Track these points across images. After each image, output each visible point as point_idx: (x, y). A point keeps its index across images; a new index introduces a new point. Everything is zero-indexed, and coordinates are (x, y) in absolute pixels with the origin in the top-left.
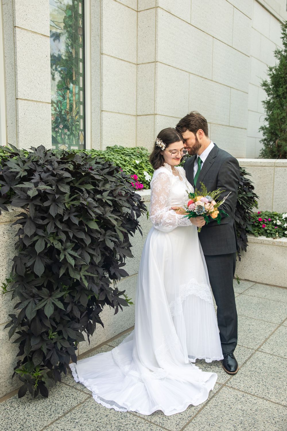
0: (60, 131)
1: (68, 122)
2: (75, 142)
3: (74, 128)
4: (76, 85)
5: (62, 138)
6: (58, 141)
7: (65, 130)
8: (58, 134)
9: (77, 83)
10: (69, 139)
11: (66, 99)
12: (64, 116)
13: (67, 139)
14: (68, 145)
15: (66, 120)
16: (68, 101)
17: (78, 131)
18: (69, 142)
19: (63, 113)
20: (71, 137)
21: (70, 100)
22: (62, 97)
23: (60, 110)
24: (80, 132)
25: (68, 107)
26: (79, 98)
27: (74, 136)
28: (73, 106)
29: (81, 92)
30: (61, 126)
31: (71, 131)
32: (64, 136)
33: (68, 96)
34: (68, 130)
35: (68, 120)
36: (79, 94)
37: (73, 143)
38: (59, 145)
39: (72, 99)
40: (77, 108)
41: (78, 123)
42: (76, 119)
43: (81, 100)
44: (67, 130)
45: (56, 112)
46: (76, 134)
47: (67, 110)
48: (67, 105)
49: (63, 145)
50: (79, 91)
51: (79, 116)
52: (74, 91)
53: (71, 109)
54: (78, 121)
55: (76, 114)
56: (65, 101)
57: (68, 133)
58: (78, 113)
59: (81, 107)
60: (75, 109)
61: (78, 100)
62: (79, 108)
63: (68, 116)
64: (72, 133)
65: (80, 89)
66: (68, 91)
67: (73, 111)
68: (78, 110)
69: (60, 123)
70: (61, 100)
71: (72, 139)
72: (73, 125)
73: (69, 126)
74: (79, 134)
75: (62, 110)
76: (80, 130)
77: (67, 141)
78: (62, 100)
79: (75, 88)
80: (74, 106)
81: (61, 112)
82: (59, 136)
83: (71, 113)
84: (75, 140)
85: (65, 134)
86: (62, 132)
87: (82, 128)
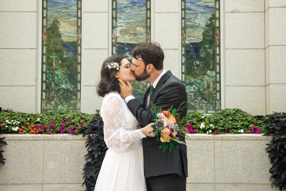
0: (198, 101)
1: (206, 95)
2: (212, 108)
3: (211, 99)
4: (214, 71)
5: (200, 106)
6: (196, 107)
7: (203, 101)
8: (197, 104)
9: (214, 70)
10: (206, 106)
11: (204, 81)
12: (202, 92)
13: (205, 106)
14: (206, 110)
15: (203, 94)
16: (206, 82)
17: (215, 101)
18: (207, 108)
19: (201, 90)
20: (209, 105)
21: (207, 82)
22: (201, 80)
23: (199, 88)
24: (217, 101)
25: (206, 86)
26: (216, 79)
27: (212, 104)
28: (210, 85)
29: (218, 75)
30: (200, 98)
31: (208, 101)
32: (202, 104)
33: (206, 79)
34: (206, 101)
35: (206, 94)
36: (216, 76)
37: (210, 108)
38: (197, 110)
39: (209, 80)
40: (214, 86)
41: (215, 95)
42: (213, 92)
43: (218, 80)
44: (204, 100)
45: (195, 90)
46: (213, 102)
47: (205, 88)
48: (205, 84)
49: (201, 110)
50: (216, 74)
51: (216, 90)
52: (211, 75)
53: (208, 87)
54: (215, 94)
55: (213, 89)
56: (203, 82)
57: (206, 102)
58: (215, 89)
59: (218, 84)
60: (212, 86)
61: (215, 81)
62: (216, 86)
63: (206, 92)
64: (209, 102)
65: (217, 73)
66: (206, 76)
67: (210, 88)
68: (215, 87)
69: (198, 96)
70: (199, 82)
71: (209, 106)
72: (210, 97)
73: (206, 98)
74: (215, 102)
75: (200, 88)
76: (217, 100)
77: (204, 107)
78: (201, 82)
79: (212, 73)
80: (212, 85)
81: (199, 90)
82: (197, 105)
83: (208, 89)
84: (212, 107)
85: (203, 103)
86: (200, 102)
87: (218, 98)
